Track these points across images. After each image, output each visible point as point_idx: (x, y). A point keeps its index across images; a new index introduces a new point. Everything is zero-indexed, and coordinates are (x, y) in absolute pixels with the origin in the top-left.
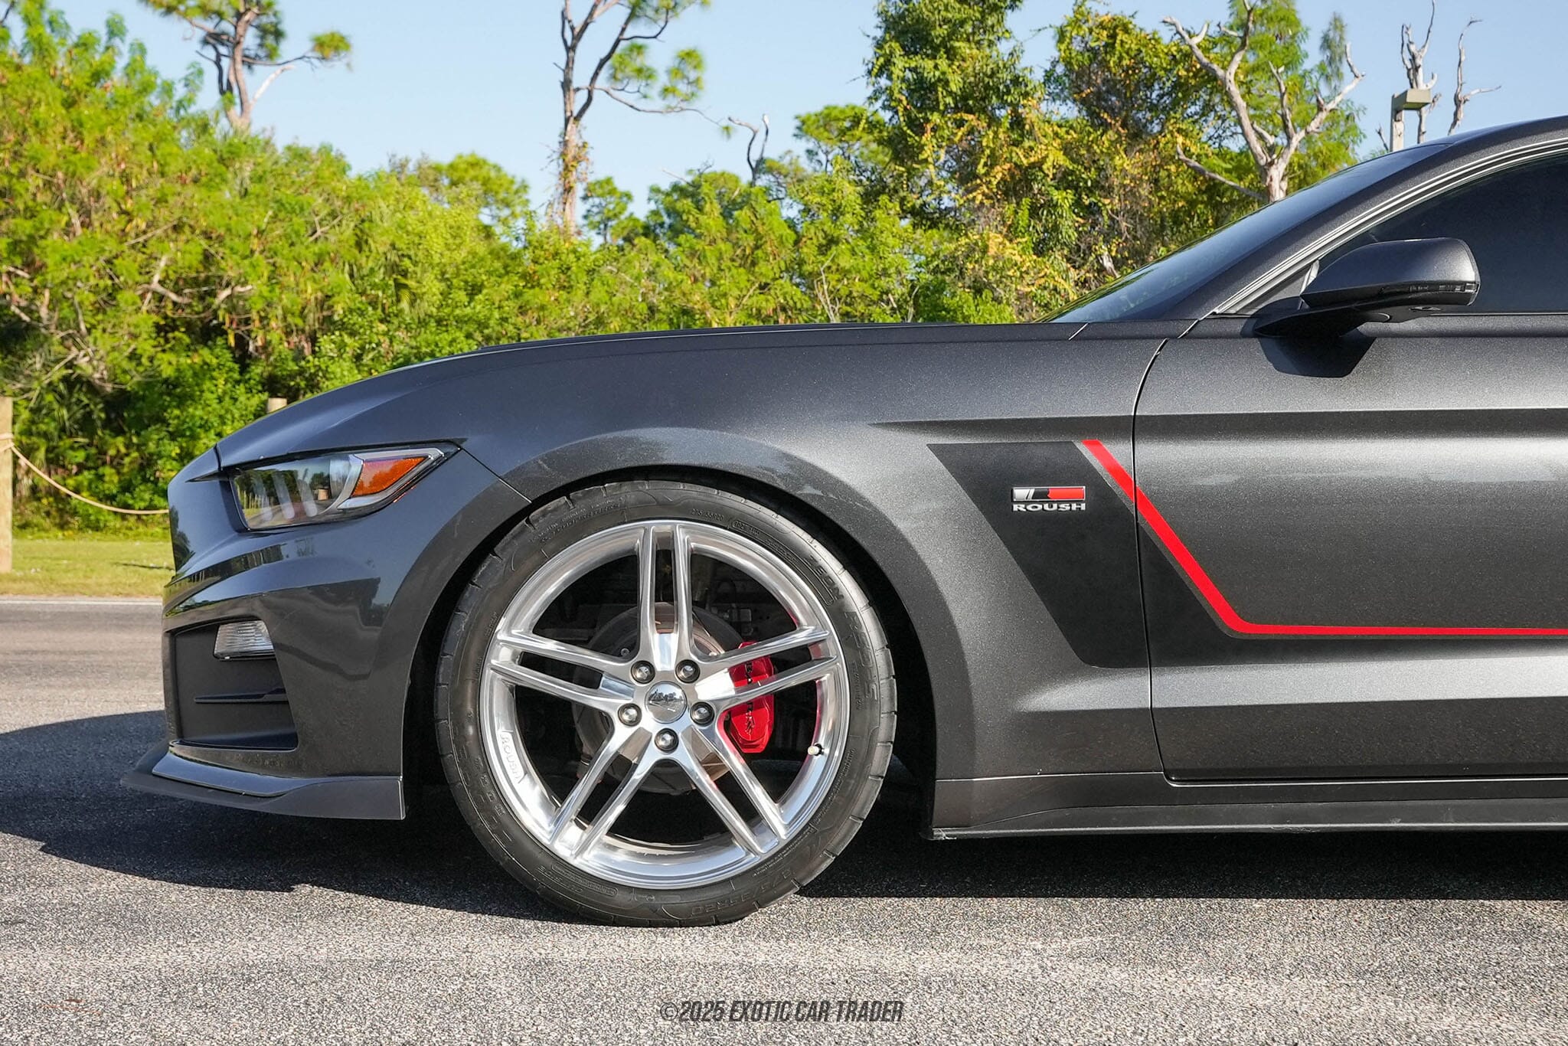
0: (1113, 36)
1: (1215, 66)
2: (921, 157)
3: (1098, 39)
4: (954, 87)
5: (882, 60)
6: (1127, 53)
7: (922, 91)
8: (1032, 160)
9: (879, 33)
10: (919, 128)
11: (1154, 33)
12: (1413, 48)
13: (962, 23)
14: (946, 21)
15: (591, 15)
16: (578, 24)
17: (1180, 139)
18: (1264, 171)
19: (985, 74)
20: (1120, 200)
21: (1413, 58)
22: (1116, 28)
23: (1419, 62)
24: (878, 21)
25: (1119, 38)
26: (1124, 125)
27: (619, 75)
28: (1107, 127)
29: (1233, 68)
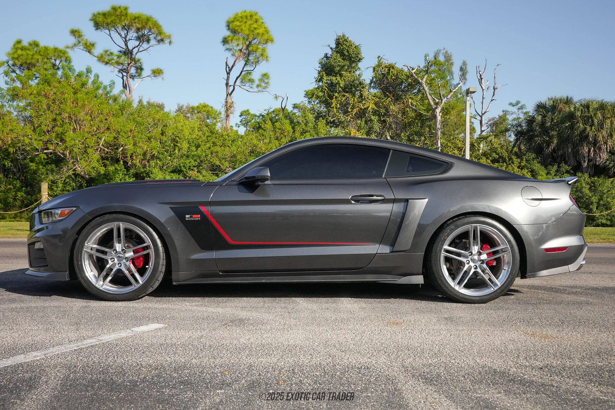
0: (389, 70)
1: (419, 79)
2: (332, 106)
3: (385, 71)
4: (341, 85)
5: (320, 77)
6: (393, 75)
7: (332, 86)
8: (365, 107)
9: (320, 69)
10: (331, 97)
11: (402, 69)
12: (480, 73)
13: (344, 66)
14: (339, 66)
15: (234, 63)
16: (230, 66)
17: (410, 101)
18: (434, 110)
19: (351, 81)
20: (392, 119)
21: (481, 76)
22: (390, 67)
23: (482, 77)
24: (319, 65)
25: (391, 70)
26: (393, 96)
27: (244, 81)
28: (389, 97)
29: (424, 80)
